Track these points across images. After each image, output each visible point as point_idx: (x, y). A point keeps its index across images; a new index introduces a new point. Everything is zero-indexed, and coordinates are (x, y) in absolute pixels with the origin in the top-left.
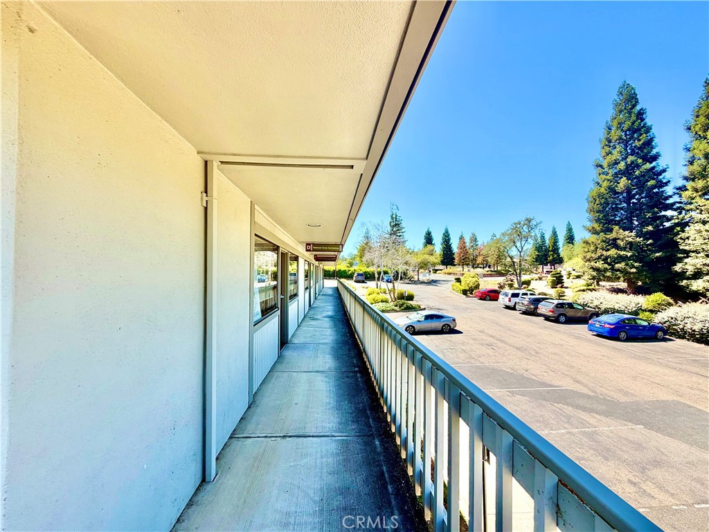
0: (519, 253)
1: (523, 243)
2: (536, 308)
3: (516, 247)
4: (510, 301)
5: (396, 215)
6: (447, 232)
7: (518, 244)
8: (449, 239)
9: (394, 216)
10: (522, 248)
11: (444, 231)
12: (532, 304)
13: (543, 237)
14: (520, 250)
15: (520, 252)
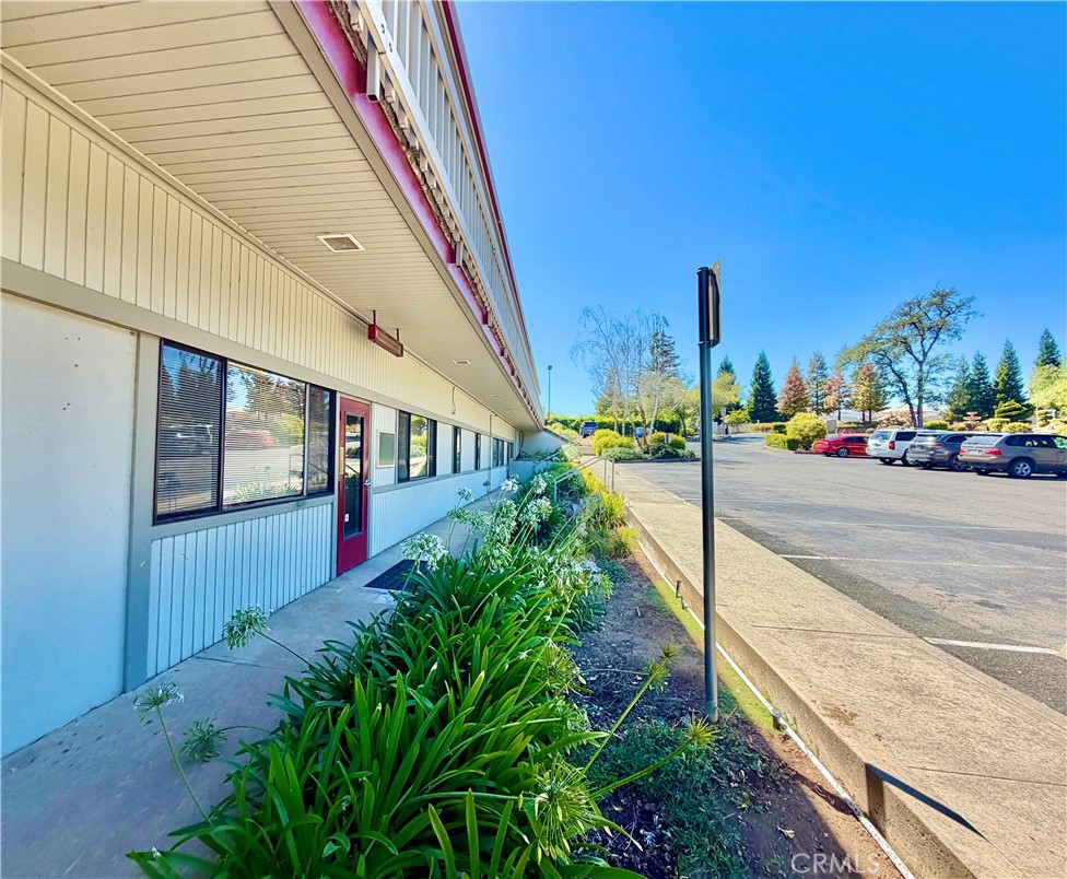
0: (917, 367)
1: (927, 343)
2: (954, 455)
3: (911, 353)
4: (892, 448)
5: (663, 335)
6: (763, 360)
7: (916, 348)
8: (767, 375)
9: (659, 337)
10: (925, 354)
11: (757, 360)
12: (945, 446)
13: (980, 364)
14: (921, 358)
15: (921, 363)
